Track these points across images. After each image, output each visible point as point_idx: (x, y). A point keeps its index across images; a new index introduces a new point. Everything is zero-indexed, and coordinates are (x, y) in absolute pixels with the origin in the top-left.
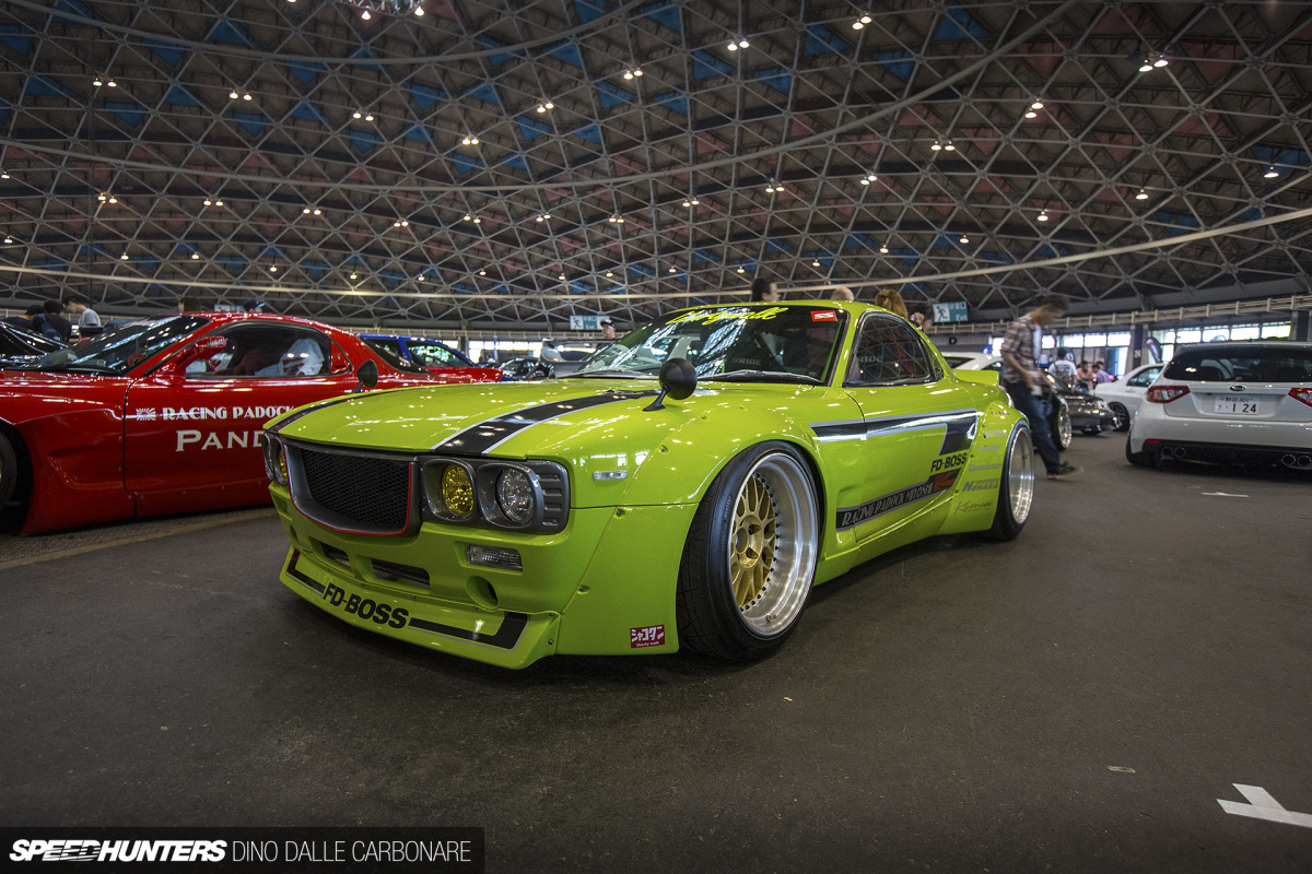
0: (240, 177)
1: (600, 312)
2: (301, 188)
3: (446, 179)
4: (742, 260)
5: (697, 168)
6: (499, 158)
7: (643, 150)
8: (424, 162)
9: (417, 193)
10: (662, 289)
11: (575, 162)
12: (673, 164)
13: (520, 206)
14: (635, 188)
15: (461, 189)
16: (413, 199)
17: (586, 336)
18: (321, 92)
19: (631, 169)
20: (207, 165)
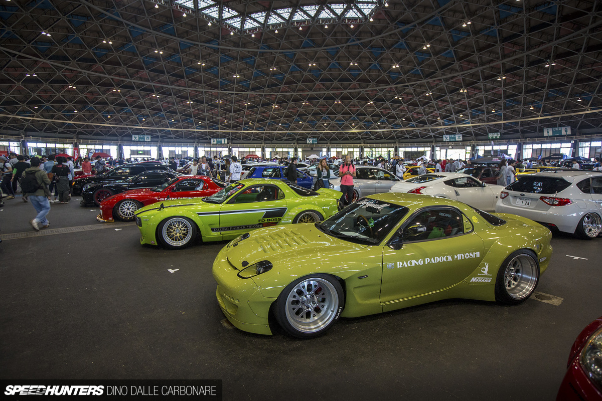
0: (313, 93)
1: (458, 133)
2: (333, 94)
3: (387, 83)
4: (532, 103)
5: (504, 61)
6: (409, 71)
7: (476, 57)
8: (378, 77)
9: (376, 90)
10: (488, 120)
11: (442, 68)
12: (491, 61)
13: (419, 90)
14: (472, 75)
15: (393, 86)
16: (375, 93)
17: (451, 143)
18: (339, 57)
19: (470, 67)
20: (303, 90)
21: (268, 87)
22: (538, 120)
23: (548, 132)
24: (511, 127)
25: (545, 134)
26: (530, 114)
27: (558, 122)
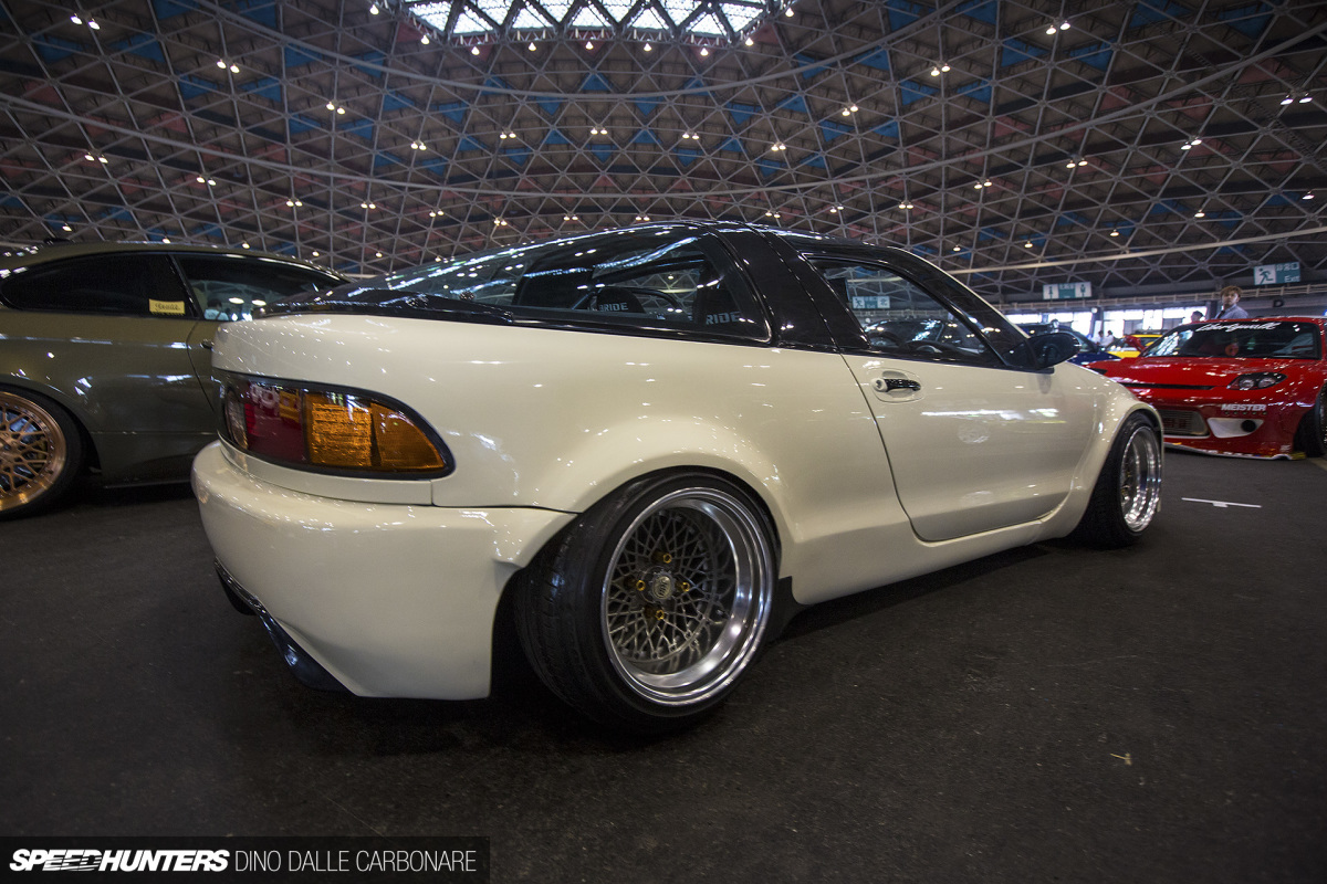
0: (590, 196)
1: (881, 293)
2: (634, 200)
3: (754, 182)
4: (1030, 235)
5: (992, 151)
6: (801, 160)
7: (939, 141)
8: (736, 169)
9: (727, 196)
11: (870, 157)
12: (968, 150)
13: (815, 200)
14: (926, 176)
15: (764, 190)
16: (722, 202)
17: (868, 313)
18: (659, 120)
19: (925, 158)
20: (568, 189)
21: (489, 176)
22: (1034, 269)
23: (1051, 293)
24: (984, 281)
25: (1046, 295)
26: (1023, 257)
27: (1070, 274)
